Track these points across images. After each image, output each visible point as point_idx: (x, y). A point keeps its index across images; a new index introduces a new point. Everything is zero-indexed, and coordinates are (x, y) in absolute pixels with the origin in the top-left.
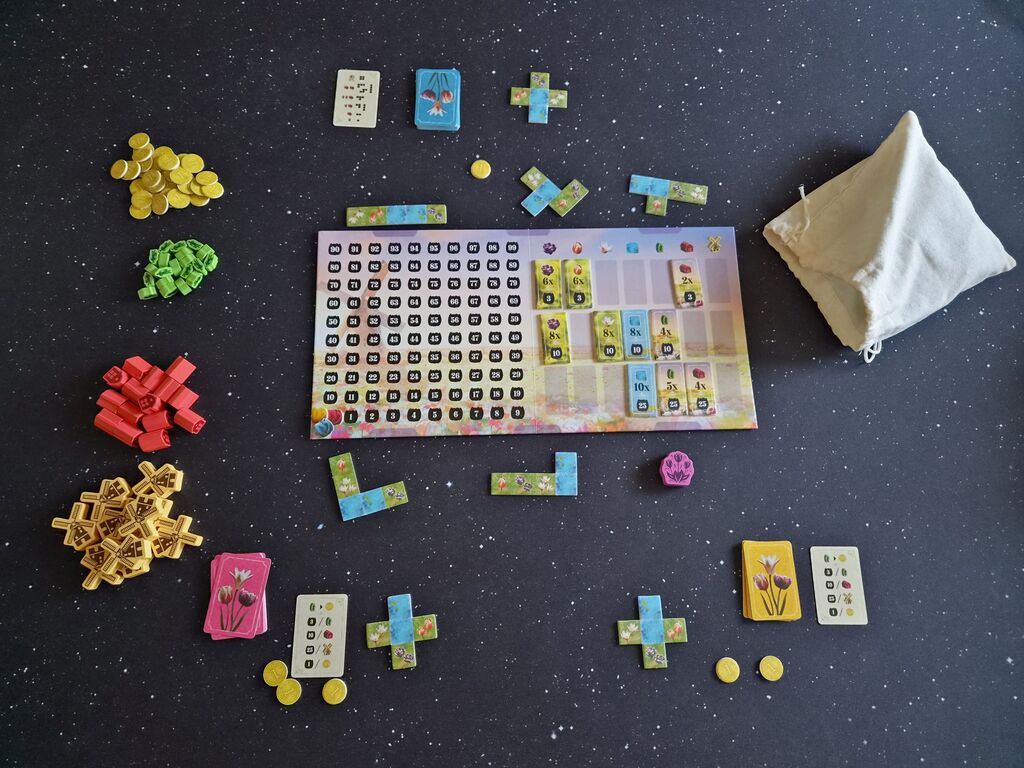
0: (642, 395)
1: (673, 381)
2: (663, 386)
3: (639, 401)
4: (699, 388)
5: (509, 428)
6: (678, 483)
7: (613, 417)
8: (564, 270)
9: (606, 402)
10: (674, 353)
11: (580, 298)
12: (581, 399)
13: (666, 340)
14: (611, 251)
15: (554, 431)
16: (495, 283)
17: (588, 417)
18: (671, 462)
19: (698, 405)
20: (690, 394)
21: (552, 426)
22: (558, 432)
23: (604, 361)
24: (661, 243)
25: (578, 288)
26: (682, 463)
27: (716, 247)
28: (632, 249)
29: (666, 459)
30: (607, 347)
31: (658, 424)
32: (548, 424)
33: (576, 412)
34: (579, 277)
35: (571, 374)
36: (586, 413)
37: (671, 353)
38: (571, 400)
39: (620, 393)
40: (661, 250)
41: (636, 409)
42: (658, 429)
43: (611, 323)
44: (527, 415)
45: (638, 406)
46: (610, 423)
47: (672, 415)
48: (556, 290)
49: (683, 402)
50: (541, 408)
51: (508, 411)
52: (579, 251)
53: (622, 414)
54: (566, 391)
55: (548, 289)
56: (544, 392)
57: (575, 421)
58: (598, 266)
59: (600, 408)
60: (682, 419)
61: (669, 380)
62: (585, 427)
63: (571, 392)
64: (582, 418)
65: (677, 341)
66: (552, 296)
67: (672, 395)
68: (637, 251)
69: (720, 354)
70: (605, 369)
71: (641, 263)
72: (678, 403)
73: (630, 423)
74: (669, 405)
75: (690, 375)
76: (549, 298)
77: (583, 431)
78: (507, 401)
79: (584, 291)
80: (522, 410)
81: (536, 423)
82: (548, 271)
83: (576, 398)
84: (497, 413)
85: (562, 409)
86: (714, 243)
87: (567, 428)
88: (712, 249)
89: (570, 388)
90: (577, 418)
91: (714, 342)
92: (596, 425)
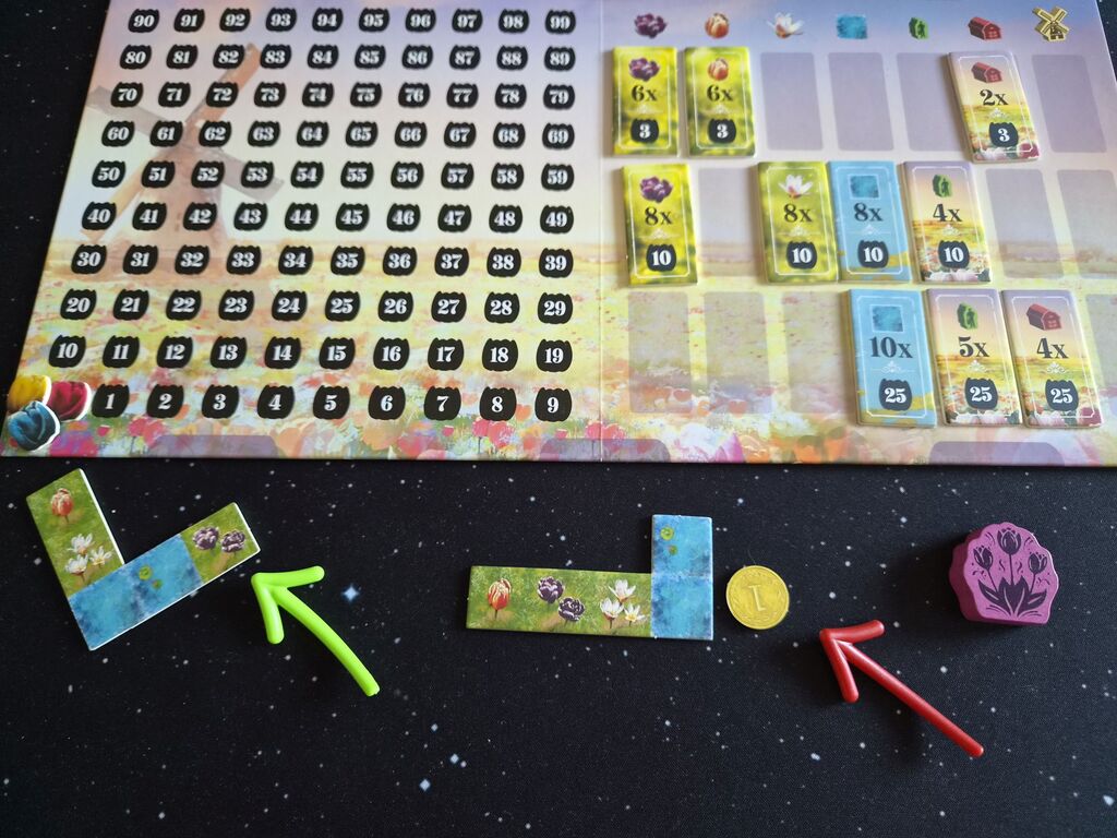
0: (893, 368)
1: (976, 335)
2: (948, 346)
3: (885, 384)
4: (1047, 354)
5: (528, 443)
6: (1014, 617)
7: (813, 423)
8: (684, 69)
9: (792, 383)
10: (972, 264)
11: (723, 132)
12: (726, 374)
13: (949, 233)
14: (798, 33)
15: (648, 456)
16: (515, 96)
17: (743, 422)
18: (987, 553)
19: (1050, 397)
20: (1026, 371)
21: (644, 444)
22: (660, 458)
23: (787, 280)
24: (920, 18)
25: (720, 109)
26: (1022, 556)
27: (1056, 32)
28: (852, 27)
29: (973, 545)
30: (794, 245)
31: (939, 447)
32: (633, 436)
33: (713, 407)
34: (722, 85)
35: (696, 310)
36: (737, 410)
37: (964, 264)
38: (696, 377)
39: (828, 365)
40: (922, 32)
41: (879, 405)
42: (942, 459)
43: (803, 190)
44: (577, 413)
45: (883, 396)
46: (804, 441)
47: (980, 424)
48: (667, 115)
49: (1007, 388)
50: (616, 394)
51: (526, 399)
52: (722, 32)
53: (836, 417)
54: (686, 353)
55: (644, 109)
56: (625, 356)
57: (708, 433)
58: (770, 66)
59: (779, 399)
60: (1005, 435)
61: (965, 333)
62: (737, 447)
63: (698, 357)
64: (727, 426)
65: (976, 234)
66: (654, 125)
67: (975, 370)
68: (862, 34)
69: (1093, 271)
70: (788, 300)
71: (875, 60)
72: (993, 391)
73: (862, 440)
74: (969, 396)
75: (1021, 323)
76: (646, 131)
77: (729, 457)
78: (526, 374)
79: (735, 116)
80: (564, 397)
81: (597, 432)
82: (643, 70)
83: (712, 373)
84: (497, 404)
85: (672, 398)
86: (1049, 22)
87: (686, 450)
88: (1048, 34)
89: (696, 346)
90: (713, 424)
91: (1076, 242)
92: (767, 443)
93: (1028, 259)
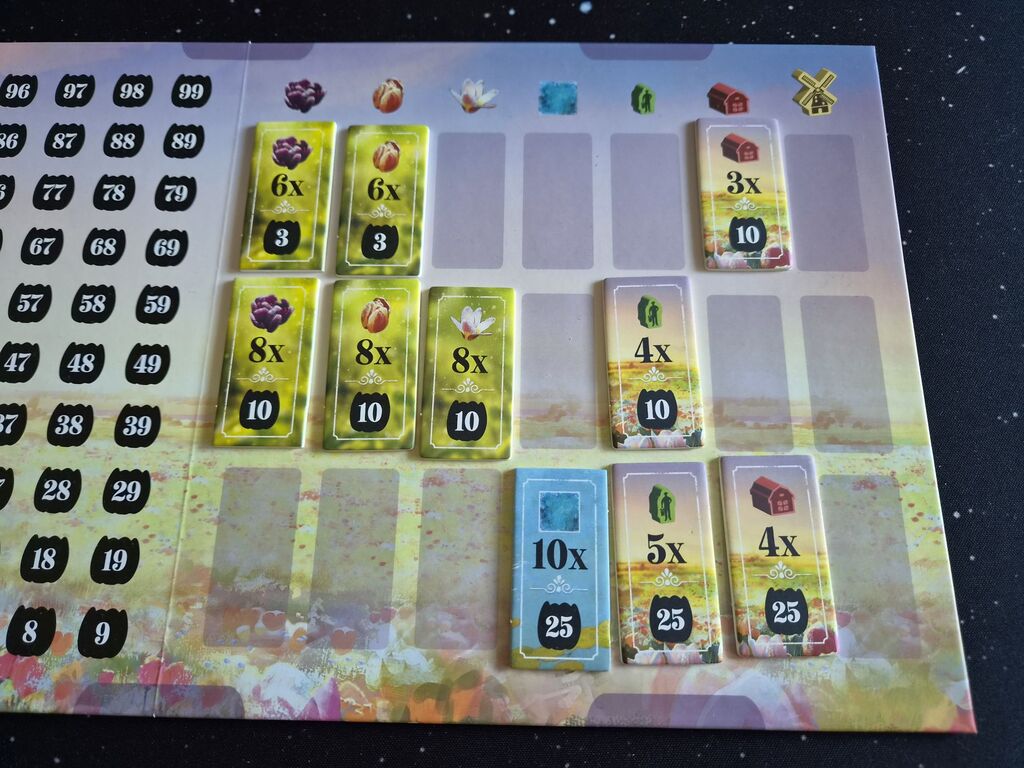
0: (560, 585)
1: (670, 532)
2: (634, 550)
3: (549, 610)
4: (772, 550)
5: (61, 689)
7: (440, 664)
8: (345, 157)
9: (420, 604)
10: (681, 423)
11: (381, 243)
12: (336, 588)
13: (653, 380)
14: (490, 106)
15: (216, 711)
16: (120, 193)
17: (347, 661)
19: (770, 614)
20: (743, 577)
21: (215, 692)
22: (232, 714)
23: (443, 456)
24: (647, 85)
25: (381, 211)
27: (819, 102)
28: (560, 97)
30: (459, 407)
31: (602, 701)
32: (201, 681)
33: (311, 639)
34: (389, 178)
35: (310, 495)
36: (343, 643)
37: (669, 424)
38: (296, 593)
39: (475, 576)
40: (647, 105)
41: (536, 643)
42: (603, 719)
43: (481, 327)
44: (135, 644)
45: (542, 627)
46: (424, 690)
47: (665, 662)
48: (317, 216)
49: (708, 610)
50: (187, 617)
51: (69, 625)
52: (393, 105)
53: (478, 656)
54: (289, 559)
55: (285, 207)
56: (208, 561)
57: (300, 676)
58: (449, 148)
59: (400, 627)
61: (656, 528)
62: (334, 699)
63: (303, 564)
64: (325, 666)
65: (690, 380)
66: (294, 229)
67: (666, 584)
68: (571, 108)
69: (833, 441)
70: (430, 481)
71: (583, 141)
72: (688, 616)
73: (500, 690)
74: (655, 622)
75: (740, 505)
76: (283, 238)
77: (322, 714)
78: (76, 588)
79: (399, 222)
80: (118, 621)
81: (164, 675)
82: (290, 154)
83: (317, 587)
84: (30, 632)
85: (260, 624)
86: (812, 90)
87: (267, 703)
88: (809, 107)
89: (302, 547)
90: (307, 665)
91: (814, 400)
92: (373, 695)
93: (750, 423)
